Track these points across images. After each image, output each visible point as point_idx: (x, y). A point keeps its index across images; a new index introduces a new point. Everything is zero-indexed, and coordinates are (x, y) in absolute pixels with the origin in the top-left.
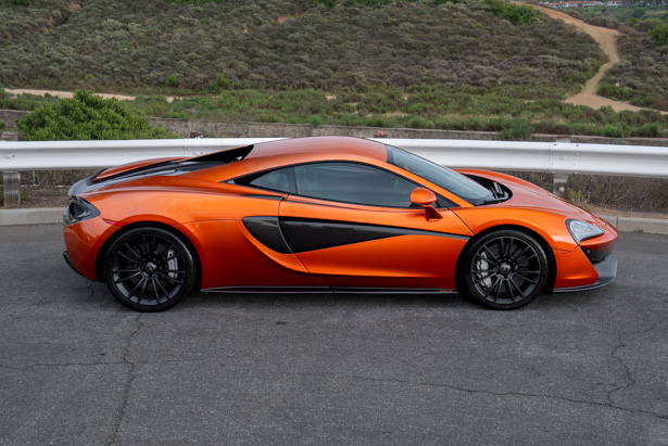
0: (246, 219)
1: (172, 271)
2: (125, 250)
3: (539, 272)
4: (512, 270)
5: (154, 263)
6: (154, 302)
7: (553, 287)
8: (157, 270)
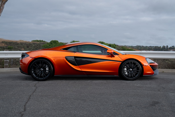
0: (66, 57)
1: (47, 70)
2: (35, 65)
3: (139, 71)
4: (133, 70)
5: (43, 68)
6: (42, 79)
7: (143, 75)
8: (43, 70)
